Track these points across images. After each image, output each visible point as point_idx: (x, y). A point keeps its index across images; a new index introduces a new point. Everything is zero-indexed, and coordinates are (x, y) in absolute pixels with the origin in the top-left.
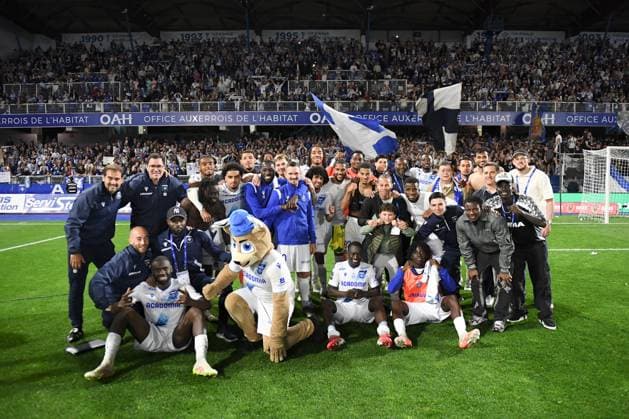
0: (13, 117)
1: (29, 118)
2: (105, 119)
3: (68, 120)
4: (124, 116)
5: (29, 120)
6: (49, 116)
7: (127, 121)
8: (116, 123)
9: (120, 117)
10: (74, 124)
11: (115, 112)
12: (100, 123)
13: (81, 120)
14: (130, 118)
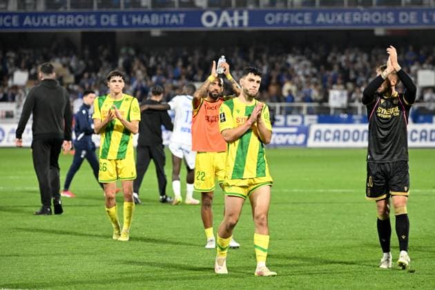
0: (75, 15)
1: (98, 16)
2: (209, 19)
3: (155, 19)
4: (236, 14)
5: (98, 19)
6: (127, 14)
7: (241, 22)
8: (225, 24)
9: (231, 15)
10: (164, 25)
11: (223, 8)
12: (202, 25)
13: (174, 20)
14: (245, 17)
